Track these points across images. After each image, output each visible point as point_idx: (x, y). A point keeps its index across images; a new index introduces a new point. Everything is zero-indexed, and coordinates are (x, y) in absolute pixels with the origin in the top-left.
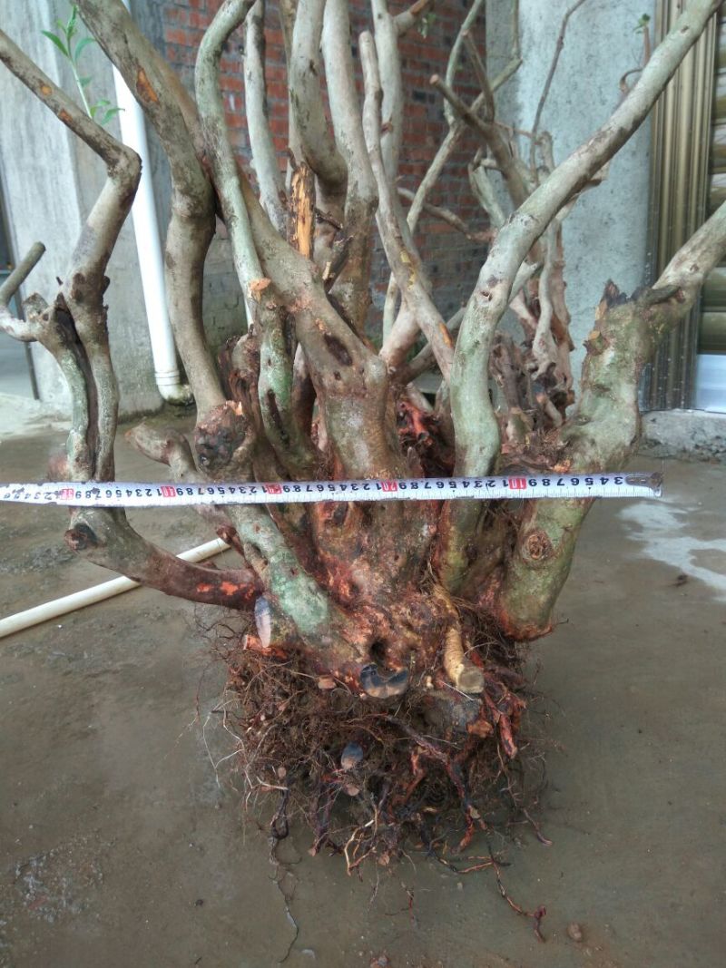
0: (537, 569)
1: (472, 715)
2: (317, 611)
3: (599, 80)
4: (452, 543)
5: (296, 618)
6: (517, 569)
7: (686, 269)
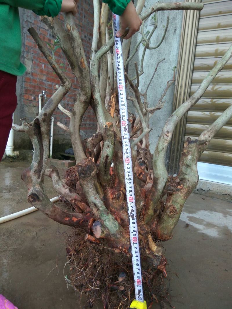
0: (172, 217)
1: (159, 263)
2: (115, 226)
3: (160, 81)
4: (151, 208)
5: (109, 228)
6: (165, 217)
7: (207, 136)
